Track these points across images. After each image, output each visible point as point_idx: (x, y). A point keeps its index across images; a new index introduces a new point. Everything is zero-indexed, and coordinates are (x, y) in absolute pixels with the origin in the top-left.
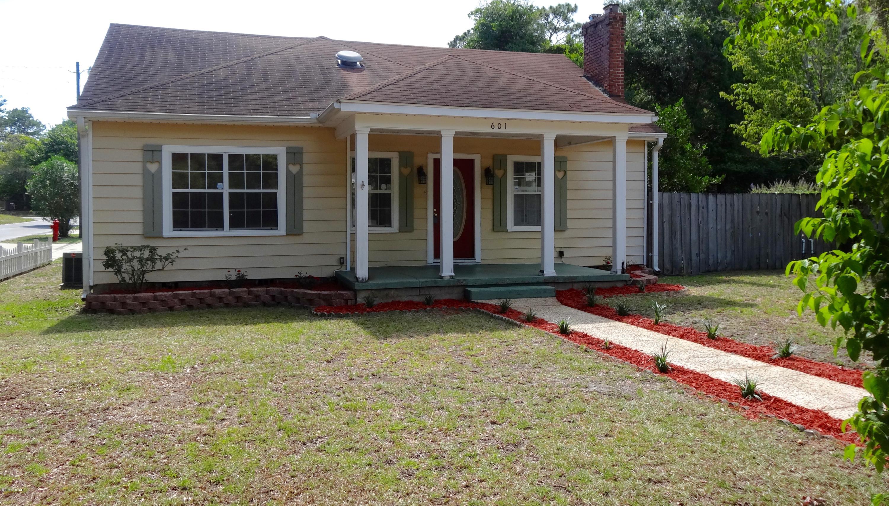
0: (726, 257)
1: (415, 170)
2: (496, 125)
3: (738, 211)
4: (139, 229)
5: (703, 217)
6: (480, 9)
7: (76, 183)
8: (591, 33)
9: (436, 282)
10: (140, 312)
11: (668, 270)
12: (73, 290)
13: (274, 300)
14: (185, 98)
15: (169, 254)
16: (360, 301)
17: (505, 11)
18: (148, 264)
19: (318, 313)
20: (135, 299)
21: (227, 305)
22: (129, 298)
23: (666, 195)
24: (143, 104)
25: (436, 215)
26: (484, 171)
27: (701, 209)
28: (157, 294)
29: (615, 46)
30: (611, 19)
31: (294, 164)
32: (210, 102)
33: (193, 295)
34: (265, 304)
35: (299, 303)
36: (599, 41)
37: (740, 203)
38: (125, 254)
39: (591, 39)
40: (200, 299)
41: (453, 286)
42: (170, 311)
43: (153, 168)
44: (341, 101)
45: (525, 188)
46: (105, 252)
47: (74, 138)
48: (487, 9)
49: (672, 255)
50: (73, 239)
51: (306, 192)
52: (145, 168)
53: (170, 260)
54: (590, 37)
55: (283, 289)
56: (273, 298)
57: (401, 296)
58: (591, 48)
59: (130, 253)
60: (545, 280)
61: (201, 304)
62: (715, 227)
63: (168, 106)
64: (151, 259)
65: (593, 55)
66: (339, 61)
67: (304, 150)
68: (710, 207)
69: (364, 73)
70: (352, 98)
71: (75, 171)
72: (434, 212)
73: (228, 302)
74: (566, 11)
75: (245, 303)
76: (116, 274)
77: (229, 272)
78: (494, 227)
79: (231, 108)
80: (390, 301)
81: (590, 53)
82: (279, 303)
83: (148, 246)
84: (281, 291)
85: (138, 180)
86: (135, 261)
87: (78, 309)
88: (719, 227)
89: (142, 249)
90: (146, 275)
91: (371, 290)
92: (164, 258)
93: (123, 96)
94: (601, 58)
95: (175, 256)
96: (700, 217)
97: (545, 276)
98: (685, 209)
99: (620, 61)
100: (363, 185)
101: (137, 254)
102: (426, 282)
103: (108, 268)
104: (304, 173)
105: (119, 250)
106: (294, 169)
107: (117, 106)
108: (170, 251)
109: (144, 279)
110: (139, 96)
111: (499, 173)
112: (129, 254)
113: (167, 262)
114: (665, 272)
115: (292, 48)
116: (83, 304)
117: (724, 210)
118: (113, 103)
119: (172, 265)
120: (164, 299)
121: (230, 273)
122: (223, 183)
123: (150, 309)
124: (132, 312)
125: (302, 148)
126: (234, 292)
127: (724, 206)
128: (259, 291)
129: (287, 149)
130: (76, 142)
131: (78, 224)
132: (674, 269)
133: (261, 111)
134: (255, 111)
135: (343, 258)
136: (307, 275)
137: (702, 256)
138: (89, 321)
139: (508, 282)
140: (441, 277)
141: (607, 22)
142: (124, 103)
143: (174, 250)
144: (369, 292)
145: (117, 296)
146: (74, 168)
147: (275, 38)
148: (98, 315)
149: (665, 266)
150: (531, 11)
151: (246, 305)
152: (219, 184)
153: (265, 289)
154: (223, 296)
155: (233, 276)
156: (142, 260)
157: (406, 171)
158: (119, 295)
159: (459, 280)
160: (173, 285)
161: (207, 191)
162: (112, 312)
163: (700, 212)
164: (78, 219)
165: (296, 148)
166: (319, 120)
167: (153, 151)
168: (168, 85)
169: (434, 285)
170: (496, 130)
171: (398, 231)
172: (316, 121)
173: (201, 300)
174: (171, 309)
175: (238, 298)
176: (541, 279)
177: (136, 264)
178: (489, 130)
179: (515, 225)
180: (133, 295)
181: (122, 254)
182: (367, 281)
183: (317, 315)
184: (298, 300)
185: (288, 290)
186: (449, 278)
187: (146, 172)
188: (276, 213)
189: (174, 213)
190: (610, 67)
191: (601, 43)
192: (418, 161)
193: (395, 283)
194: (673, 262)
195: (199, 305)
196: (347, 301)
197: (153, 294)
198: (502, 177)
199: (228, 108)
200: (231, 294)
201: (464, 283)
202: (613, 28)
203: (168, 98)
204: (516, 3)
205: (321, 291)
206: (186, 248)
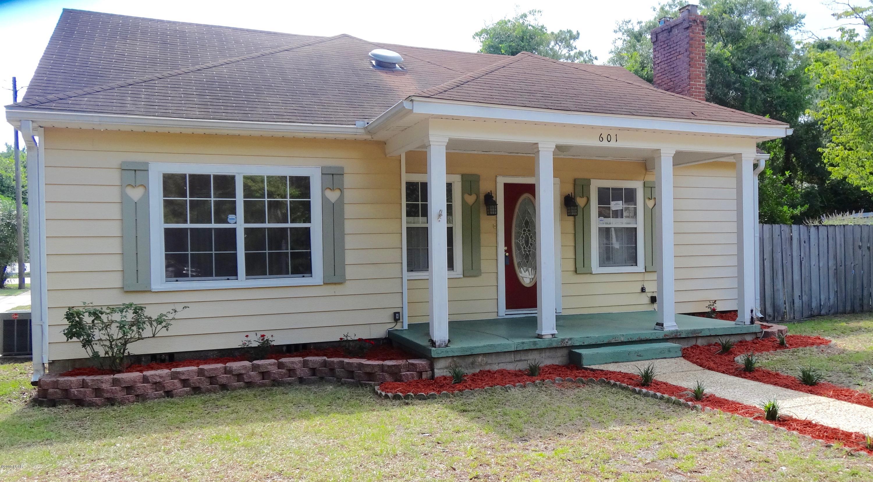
0: (829, 299)
1: (482, 197)
2: (604, 136)
3: (841, 245)
4: (116, 281)
5: (805, 254)
6: (486, 30)
7: (14, 222)
8: (664, 39)
9: (535, 343)
10: (122, 403)
11: (770, 316)
12: (16, 365)
13: (314, 374)
14: (179, 99)
15: (162, 315)
16: (438, 373)
17: (514, 31)
18: (133, 331)
19: (390, 394)
20: (115, 382)
21: (250, 385)
22: (107, 381)
23: (767, 227)
24: (120, 105)
25: (507, 254)
26: (563, 200)
27: (802, 243)
28: (148, 373)
29: (696, 54)
30: (690, 22)
31: (332, 189)
32: (215, 104)
33: (201, 373)
34: (301, 381)
35: (353, 378)
36: (675, 48)
37: (842, 236)
38: (98, 317)
39: (663, 47)
40: (211, 378)
41: (556, 348)
42: (168, 397)
43: (136, 194)
44: (413, 98)
45: (611, 220)
46: (67, 315)
47: (9, 170)
48: (494, 29)
49: (773, 298)
50: (11, 291)
51: (349, 226)
52: (124, 196)
53: (164, 324)
54: (662, 43)
55: (325, 358)
56: (314, 371)
57: (490, 364)
58: (663, 56)
59: (106, 316)
60: (665, 335)
61: (211, 384)
62: (817, 264)
63: (157, 107)
64: (137, 323)
65: (666, 65)
66: (374, 62)
67: (346, 171)
68: (812, 240)
69: (407, 76)
70: (428, 95)
71: (13, 207)
72: (506, 251)
73: (250, 380)
74: (568, 38)
75: (274, 380)
76: (84, 346)
77: (247, 336)
78: (576, 268)
79: (246, 112)
80: (477, 371)
81: (662, 64)
82: (322, 378)
83: (131, 305)
84: (325, 361)
85: (115, 212)
86: (114, 326)
87: (27, 397)
88: (821, 265)
89: (123, 309)
90: (128, 346)
91: (453, 357)
92: (156, 320)
93: (89, 94)
94: (677, 68)
95: (170, 316)
96: (802, 254)
97: (665, 330)
98: (786, 243)
99: (701, 72)
100: (440, 215)
101: (117, 317)
102: (523, 343)
103: (71, 338)
104: (346, 201)
105: (90, 313)
106: (333, 196)
107: (82, 106)
108: (164, 310)
109: (126, 351)
110: (113, 94)
111: (581, 202)
112: (104, 317)
113: (160, 327)
114: (767, 318)
115: (310, 45)
116: (34, 392)
117: (826, 244)
118: (75, 102)
119: (167, 330)
120: (158, 380)
121: (249, 339)
122: (235, 214)
123: (137, 396)
124: (111, 402)
125: (342, 168)
126: (259, 366)
127: (826, 241)
128: (293, 363)
129: (323, 168)
130: (12, 175)
131: (17, 271)
132: (776, 314)
133: (288, 117)
134: (279, 117)
135: (399, 313)
136: (356, 338)
137: (805, 298)
138: (45, 422)
139: (623, 339)
140: (540, 336)
141: (686, 25)
142: (92, 103)
143: (170, 308)
144: (450, 360)
145: (88, 378)
146: (11, 204)
147: (282, 35)
148: (60, 410)
149: (767, 312)
150: (543, 31)
151: (276, 383)
152: (231, 216)
153: (301, 359)
154: (243, 372)
155: (253, 342)
156: (124, 326)
157: (471, 199)
158: (91, 377)
159: (563, 340)
160: (167, 358)
161: (213, 225)
162: (80, 403)
163: (802, 246)
164: (17, 266)
165: (335, 168)
166: (368, 130)
167: (135, 170)
168: (153, 82)
169: (533, 347)
170: (605, 144)
171: (462, 276)
172: (363, 131)
173: (212, 380)
174: (169, 394)
175: (264, 374)
176: (660, 334)
177: (115, 332)
178: (596, 143)
179: (601, 265)
180: (112, 376)
181: (94, 318)
182: (447, 346)
183: (387, 397)
184: (351, 374)
185: (336, 360)
186: (550, 336)
187: (124, 200)
188: (308, 255)
189: (168, 257)
190: (689, 77)
191: (678, 50)
192: (485, 187)
193: (484, 346)
194: (774, 306)
195: (209, 387)
196: (420, 374)
197: (141, 374)
198: (584, 207)
199: (243, 112)
200: (255, 368)
201: (569, 343)
202: (693, 32)
203: (155, 97)
204: (526, 23)
205: (384, 360)
206: (186, 305)
